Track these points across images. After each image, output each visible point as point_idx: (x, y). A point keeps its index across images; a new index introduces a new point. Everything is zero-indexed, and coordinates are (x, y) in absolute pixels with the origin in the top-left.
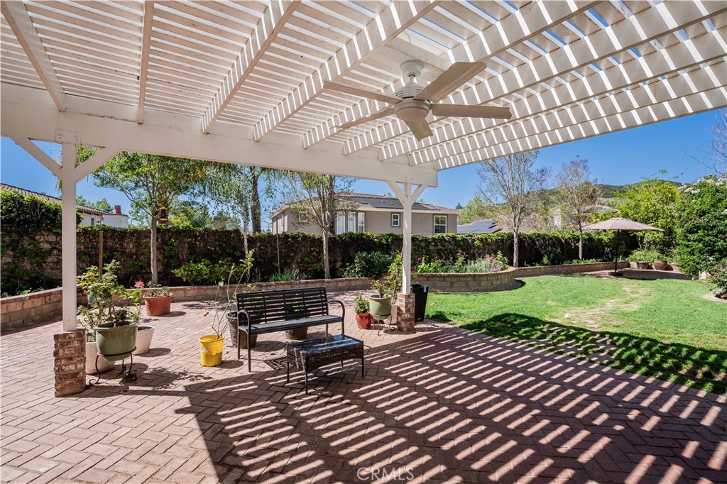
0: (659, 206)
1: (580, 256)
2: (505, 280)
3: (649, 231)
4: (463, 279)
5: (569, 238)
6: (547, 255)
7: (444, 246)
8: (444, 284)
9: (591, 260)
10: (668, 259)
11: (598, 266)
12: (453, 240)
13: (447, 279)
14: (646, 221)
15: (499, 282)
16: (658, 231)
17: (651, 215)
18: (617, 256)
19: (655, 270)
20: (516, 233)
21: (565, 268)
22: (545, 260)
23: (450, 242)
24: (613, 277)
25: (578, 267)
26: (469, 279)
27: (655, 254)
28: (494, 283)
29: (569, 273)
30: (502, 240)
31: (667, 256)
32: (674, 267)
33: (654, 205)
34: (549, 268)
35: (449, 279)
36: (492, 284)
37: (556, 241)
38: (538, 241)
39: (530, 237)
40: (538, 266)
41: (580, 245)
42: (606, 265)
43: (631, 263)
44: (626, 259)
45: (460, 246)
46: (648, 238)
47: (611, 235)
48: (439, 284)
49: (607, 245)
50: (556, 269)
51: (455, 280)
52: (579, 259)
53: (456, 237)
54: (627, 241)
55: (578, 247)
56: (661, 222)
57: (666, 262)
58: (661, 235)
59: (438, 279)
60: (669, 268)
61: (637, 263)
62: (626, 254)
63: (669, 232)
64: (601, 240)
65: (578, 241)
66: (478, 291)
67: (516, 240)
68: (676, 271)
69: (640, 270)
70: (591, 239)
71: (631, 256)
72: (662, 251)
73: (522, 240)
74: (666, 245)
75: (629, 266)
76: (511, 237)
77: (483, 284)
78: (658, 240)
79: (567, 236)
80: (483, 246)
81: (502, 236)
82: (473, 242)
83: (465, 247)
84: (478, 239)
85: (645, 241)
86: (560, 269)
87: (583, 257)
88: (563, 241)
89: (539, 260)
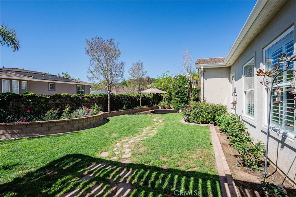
0: (167, 85)
1: (140, 105)
2: (93, 121)
3: (165, 94)
4: (59, 124)
5: (136, 97)
6: (125, 104)
7: (62, 101)
8: (42, 129)
9: (144, 106)
10: (170, 105)
11: (147, 109)
12: (68, 97)
13: (45, 125)
14: (164, 90)
15: (88, 123)
16: (167, 94)
17: (165, 88)
18: (155, 104)
19: (166, 109)
20: (109, 94)
21: (133, 110)
22: (124, 107)
23: (66, 99)
24: (152, 113)
25: (139, 110)
26: (64, 123)
27: (166, 103)
28: (85, 124)
29: (135, 113)
30: (101, 98)
31: (170, 103)
32: (172, 108)
33: (166, 84)
34: (125, 111)
35: (47, 125)
36: (83, 125)
37: (129, 98)
38: (121, 98)
39: (117, 96)
40: (120, 110)
41: (140, 99)
42: (150, 108)
43: (159, 107)
44: (158, 105)
45: (74, 101)
46: (164, 96)
47: (152, 95)
48: (37, 129)
49: (151, 100)
50: (129, 111)
51: (51, 125)
52: (140, 106)
53: (71, 96)
54: (158, 98)
55: (139, 101)
56: (168, 90)
57: (170, 106)
58: (168, 95)
59: (36, 126)
60: (170, 108)
61: (161, 107)
62: (158, 103)
63: (170, 94)
64: (148, 98)
65: (139, 98)
66: (71, 130)
67: (109, 98)
68: (173, 109)
69: (162, 109)
70: (145, 97)
71: (159, 104)
72: (169, 102)
73: (112, 97)
74: (170, 99)
75: (158, 108)
76: (106, 96)
77: (76, 125)
78: (167, 97)
79: (135, 96)
80: (90, 101)
81: (102, 95)
82: (83, 99)
83: (77, 101)
84: (86, 97)
85: (163, 97)
86: (131, 111)
87: (141, 105)
88: (133, 98)
89: (121, 107)
